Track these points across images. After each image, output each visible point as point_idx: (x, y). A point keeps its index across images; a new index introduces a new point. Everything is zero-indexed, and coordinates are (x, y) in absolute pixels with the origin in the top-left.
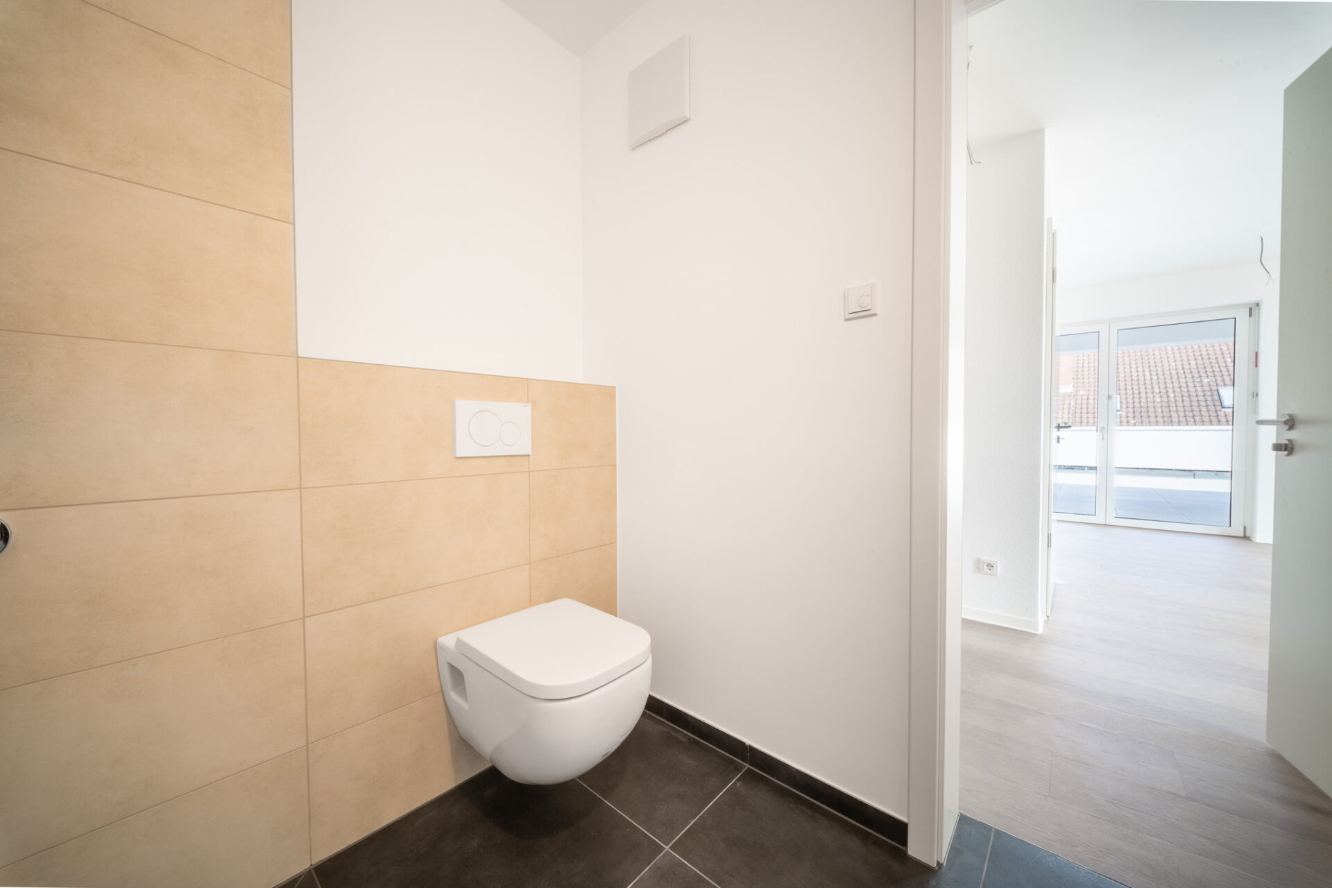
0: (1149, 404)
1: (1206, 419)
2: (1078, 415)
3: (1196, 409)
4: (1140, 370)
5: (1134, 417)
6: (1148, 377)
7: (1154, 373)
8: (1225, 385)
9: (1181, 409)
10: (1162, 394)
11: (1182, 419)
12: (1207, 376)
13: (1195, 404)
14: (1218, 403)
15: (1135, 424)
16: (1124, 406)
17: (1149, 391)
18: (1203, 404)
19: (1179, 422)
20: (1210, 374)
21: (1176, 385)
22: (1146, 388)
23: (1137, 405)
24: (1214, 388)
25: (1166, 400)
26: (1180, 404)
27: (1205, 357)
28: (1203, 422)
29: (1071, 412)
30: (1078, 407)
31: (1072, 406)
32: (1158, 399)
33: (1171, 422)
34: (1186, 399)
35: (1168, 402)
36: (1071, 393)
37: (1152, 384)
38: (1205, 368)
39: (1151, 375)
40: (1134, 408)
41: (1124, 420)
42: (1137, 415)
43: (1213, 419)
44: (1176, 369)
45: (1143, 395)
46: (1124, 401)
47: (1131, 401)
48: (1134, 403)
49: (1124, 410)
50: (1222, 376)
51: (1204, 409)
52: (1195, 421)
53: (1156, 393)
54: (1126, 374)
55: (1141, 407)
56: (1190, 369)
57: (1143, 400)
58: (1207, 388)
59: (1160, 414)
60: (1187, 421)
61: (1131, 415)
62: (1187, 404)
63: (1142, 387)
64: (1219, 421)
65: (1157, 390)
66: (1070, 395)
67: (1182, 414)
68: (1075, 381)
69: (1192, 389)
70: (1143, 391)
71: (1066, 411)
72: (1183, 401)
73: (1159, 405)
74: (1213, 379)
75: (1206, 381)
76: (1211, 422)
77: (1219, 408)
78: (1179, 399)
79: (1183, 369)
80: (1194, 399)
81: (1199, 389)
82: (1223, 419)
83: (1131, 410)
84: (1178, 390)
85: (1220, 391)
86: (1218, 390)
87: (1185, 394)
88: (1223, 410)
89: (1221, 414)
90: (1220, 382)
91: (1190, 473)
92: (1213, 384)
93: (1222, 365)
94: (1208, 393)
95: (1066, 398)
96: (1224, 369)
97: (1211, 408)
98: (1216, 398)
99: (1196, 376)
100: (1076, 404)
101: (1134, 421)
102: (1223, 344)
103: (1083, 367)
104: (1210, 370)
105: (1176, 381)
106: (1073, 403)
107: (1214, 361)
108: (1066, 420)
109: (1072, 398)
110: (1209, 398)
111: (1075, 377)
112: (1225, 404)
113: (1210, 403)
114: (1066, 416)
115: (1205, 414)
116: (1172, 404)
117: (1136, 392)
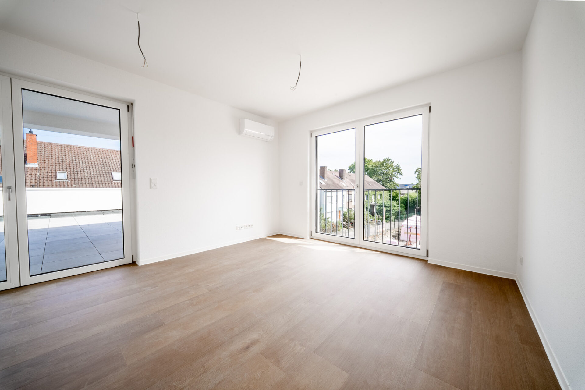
0: (82, 177)
1: (107, 185)
2: (42, 181)
3: (103, 180)
4: (77, 160)
5: (75, 183)
6: (81, 164)
7: (84, 162)
8: (114, 171)
9: (97, 180)
10: (88, 173)
11: (98, 185)
12: (107, 166)
13: (102, 178)
14: (111, 178)
15: (75, 187)
16: (69, 177)
17: (82, 171)
18: (106, 178)
19: (96, 186)
20: (108, 166)
21: (94, 169)
22: (80, 169)
23: (76, 177)
24: (110, 172)
25: (90, 175)
26: (96, 178)
27: (106, 158)
28: (106, 186)
29: (37, 179)
30: (42, 176)
31: (37, 176)
32: (86, 175)
33: (93, 186)
34: (99, 176)
35: (91, 176)
37: (83, 167)
38: (106, 162)
39: (82, 163)
40: (74, 178)
41: (69, 184)
42: (76, 182)
43: (110, 185)
44: (94, 162)
45: (79, 173)
46: (69, 175)
47: (73, 175)
49: (70, 179)
50: (112, 167)
51: (106, 180)
52: (103, 186)
53: (85, 172)
54: (70, 161)
55: (78, 178)
56: (100, 162)
57: (79, 175)
58: (107, 172)
59: (87, 182)
60: (100, 186)
61: (73, 182)
62: (99, 178)
63: (79, 168)
64: (112, 186)
65: (85, 171)
66: (36, 169)
67: (97, 182)
68: (39, 161)
69: (101, 171)
70: (79, 170)
71: (33, 179)
72: (97, 177)
73: (87, 178)
74: (109, 168)
75: (106, 168)
76: (109, 186)
77: (112, 180)
78: (96, 175)
79: (97, 162)
80: (102, 176)
81: (104, 172)
82: (114, 185)
83: (73, 180)
84: (95, 171)
86: (111, 173)
87: (98, 173)
88: (114, 181)
89: (113, 183)
90: (112, 170)
92: (109, 170)
93: (112, 162)
94: (107, 174)
95: (33, 171)
96: (113, 164)
97: (109, 180)
98: (111, 176)
99: (103, 165)
100: (40, 175)
101: (75, 185)
102: (112, 154)
103: (44, 154)
104: (108, 164)
105: (94, 167)
106: (38, 174)
107: (109, 160)
108: (33, 184)
109: (37, 171)
110: (108, 176)
111: (40, 159)
112: (115, 178)
113: (108, 178)
114: (33, 181)
115: (107, 183)
116: (93, 178)
117: (76, 170)
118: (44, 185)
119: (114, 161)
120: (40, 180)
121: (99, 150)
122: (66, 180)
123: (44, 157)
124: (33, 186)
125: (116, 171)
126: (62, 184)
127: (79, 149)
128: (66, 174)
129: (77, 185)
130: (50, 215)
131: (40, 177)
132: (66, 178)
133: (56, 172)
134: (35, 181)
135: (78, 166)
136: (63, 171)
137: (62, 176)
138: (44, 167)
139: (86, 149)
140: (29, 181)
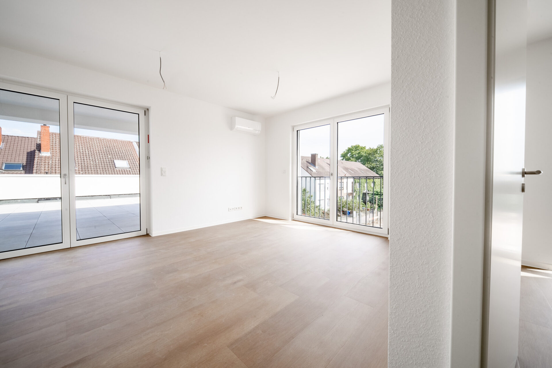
0: (88, 165)
1: (110, 172)
2: (54, 169)
3: (106, 168)
4: (84, 149)
5: (82, 170)
6: (87, 153)
7: (90, 151)
8: (116, 159)
9: (101, 168)
10: (94, 161)
11: (102, 172)
13: (106, 166)
14: (114, 166)
15: (82, 174)
16: (77, 165)
17: (88, 159)
18: (109, 166)
19: (101, 173)
20: (111, 154)
21: (99, 157)
24: (112, 160)
25: (95, 163)
26: (100, 165)
27: (109, 147)
28: (109, 173)
29: (50, 166)
30: (54, 164)
31: (50, 163)
32: (92, 163)
33: (98, 173)
34: (103, 163)
37: (89, 156)
40: (82, 166)
41: (77, 172)
42: (83, 169)
43: (113, 172)
44: (98, 151)
45: (86, 161)
46: (77, 163)
47: (80, 163)
48: (81, 164)
49: (77, 167)
50: (115, 155)
51: (109, 168)
52: (106, 173)
54: (78, 150)
55: (85, 166)
56: (103, 151)
57: (86, 163)
58: (110, 160)
59: (93, 170)
60: (103, 173)
61: (80, 169)
62: (103, 165)
63: (85, 157)
64: (115, 173)
65: (91, 159)
66: (49, 157)
67: (101, 170)
68: (51, 150)
69: (105, 160)
71: (47, 166)
73: (92, 165)
74: (112, 156)
75: (109, 156)
76: (112, 173)
77: (114, 168)
78: (100, 163)
79: (101, 151)
80: (105, 163)
81: (107, 160)
82: (116, 172)
83: (80, 167)
84: (99, 159)
85: (114, 161)
86: (113, 161)
87: (102, 161)
88: (116, 169)
90: (114, 158)
92: (112, 158)
93: (115, 151)
94: (110, 162)
95: (47, 159)
96: (115, 153)
97: (112, 168)
98: (113, 164)
99: (106, 154)
100: (52, 162)
101: (82, 172)
102: (114, 143)
103: (56, 144)
104: (110, 152)
105: (98, 155)
106: (50, 162)
107: (112, 149)
108: (47, 171)
109: (50, 159)
110: (111, 164)
111: (52, 148)
112: (117, 166)
113: (111, 166)
114: (47, 169)
115: (110, 170)
116: (98, 165)
117: (82, 159)
118: (56, 172)
119: (117, 149)
120: (52, 167)
121: (103, 139)
123: (55, 147)
124: (47, 173)
125: (118, 159)
127: (85, 139)
129: (84, 172)
131: (52, 165)
134: (48, 169)
135: (85, 155)
138: (56, 156)
139: (92, 139)
140: (43, 169)
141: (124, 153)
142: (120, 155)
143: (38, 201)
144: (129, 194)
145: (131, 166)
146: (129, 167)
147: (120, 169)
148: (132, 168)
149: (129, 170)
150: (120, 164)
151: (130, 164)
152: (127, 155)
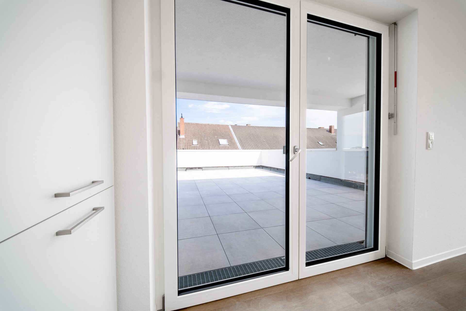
0: (204, 143)
3: (215, 145)
4: (201, 132)
5: (201, 147)
6: (203, 135)
7: (205, 134)
8: (220, 138)
14: (219, 143)
15: (202, 149)
16: (199, 143)
19: (211, 149)
20: (216, 135)
24: (218, 139)
25: (208, 142)
27: (215, 130)
30: (187, 143)
31: (185, 143)
32: (206, 142)
34: (212, 142)
36: (184, 138)
37: (204, 137)
40: (201, 144)
41: (199, 148)
44: (209, 133)
45: (203, 140)
46: (198, 142)
48: (201, 142)
50: (219, 136)
52: (215, 149)
54: (198, 133)
58: (216, 139)
59: (207, 146)
60: (213, 148)
61: (200, 146)
65: (206, 139)
67: (212, 146)
68: (185, 134)
71: (183, 144)
75: (216, 137)
76: (217, 149)
77: (219, 145)
79: (211, 133)
80: (214, 142)
84: (210, 139)
85: (219, 140)
87: (212, 140)
88: (220, 145)
89: (220, 147)
90: (219, 138)
91: (228, 168)
92: (217, 138)
93: (218, 133)
95: (183, 140)
97: (218, 145)
98: (218, 142)
99: (214, 135)
103: (187, 130)
104: (216, 134)
105: (209, 136)
108: (183, 148)
112: (220, 144)
114: (183, 146)
116: (210, 143)
117: (201, 139)
118: (188, 149)
119: (219, 131)
120: (186, 145)
121: (211, 125)
122: (197, 145)
123: (187, 132)
124: (183, 149)
125: (221, 139)
126: (195, 148)
127: (202, 125)
128: (197, 141)
129: (202, 148)
130: (202, 169)
132: (197, 144)
133: (192, 141)
136: (195, 139)
137: (195, 142)
138: (187, 138)
140: (181, 146)
141: (224, 134)
142: (222, 135)
143: (186, 169)
144: (241, 166)
145: (229, 143)
146: (228, 144)
147: (223, 146)
148: (230, 145)
149: (228, 146)
150: (223, 142)
151: (229, 142)
152: (226, 135)
